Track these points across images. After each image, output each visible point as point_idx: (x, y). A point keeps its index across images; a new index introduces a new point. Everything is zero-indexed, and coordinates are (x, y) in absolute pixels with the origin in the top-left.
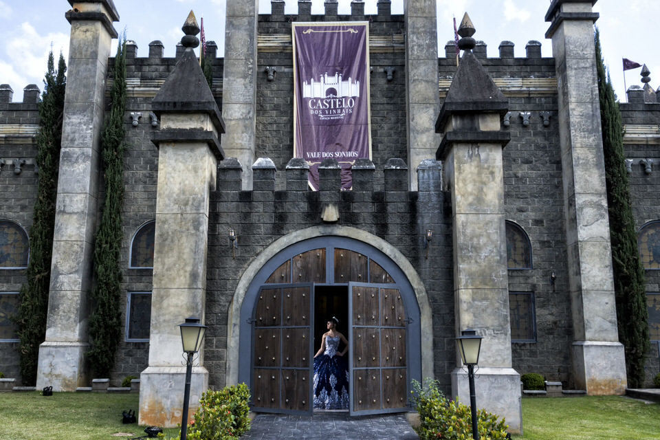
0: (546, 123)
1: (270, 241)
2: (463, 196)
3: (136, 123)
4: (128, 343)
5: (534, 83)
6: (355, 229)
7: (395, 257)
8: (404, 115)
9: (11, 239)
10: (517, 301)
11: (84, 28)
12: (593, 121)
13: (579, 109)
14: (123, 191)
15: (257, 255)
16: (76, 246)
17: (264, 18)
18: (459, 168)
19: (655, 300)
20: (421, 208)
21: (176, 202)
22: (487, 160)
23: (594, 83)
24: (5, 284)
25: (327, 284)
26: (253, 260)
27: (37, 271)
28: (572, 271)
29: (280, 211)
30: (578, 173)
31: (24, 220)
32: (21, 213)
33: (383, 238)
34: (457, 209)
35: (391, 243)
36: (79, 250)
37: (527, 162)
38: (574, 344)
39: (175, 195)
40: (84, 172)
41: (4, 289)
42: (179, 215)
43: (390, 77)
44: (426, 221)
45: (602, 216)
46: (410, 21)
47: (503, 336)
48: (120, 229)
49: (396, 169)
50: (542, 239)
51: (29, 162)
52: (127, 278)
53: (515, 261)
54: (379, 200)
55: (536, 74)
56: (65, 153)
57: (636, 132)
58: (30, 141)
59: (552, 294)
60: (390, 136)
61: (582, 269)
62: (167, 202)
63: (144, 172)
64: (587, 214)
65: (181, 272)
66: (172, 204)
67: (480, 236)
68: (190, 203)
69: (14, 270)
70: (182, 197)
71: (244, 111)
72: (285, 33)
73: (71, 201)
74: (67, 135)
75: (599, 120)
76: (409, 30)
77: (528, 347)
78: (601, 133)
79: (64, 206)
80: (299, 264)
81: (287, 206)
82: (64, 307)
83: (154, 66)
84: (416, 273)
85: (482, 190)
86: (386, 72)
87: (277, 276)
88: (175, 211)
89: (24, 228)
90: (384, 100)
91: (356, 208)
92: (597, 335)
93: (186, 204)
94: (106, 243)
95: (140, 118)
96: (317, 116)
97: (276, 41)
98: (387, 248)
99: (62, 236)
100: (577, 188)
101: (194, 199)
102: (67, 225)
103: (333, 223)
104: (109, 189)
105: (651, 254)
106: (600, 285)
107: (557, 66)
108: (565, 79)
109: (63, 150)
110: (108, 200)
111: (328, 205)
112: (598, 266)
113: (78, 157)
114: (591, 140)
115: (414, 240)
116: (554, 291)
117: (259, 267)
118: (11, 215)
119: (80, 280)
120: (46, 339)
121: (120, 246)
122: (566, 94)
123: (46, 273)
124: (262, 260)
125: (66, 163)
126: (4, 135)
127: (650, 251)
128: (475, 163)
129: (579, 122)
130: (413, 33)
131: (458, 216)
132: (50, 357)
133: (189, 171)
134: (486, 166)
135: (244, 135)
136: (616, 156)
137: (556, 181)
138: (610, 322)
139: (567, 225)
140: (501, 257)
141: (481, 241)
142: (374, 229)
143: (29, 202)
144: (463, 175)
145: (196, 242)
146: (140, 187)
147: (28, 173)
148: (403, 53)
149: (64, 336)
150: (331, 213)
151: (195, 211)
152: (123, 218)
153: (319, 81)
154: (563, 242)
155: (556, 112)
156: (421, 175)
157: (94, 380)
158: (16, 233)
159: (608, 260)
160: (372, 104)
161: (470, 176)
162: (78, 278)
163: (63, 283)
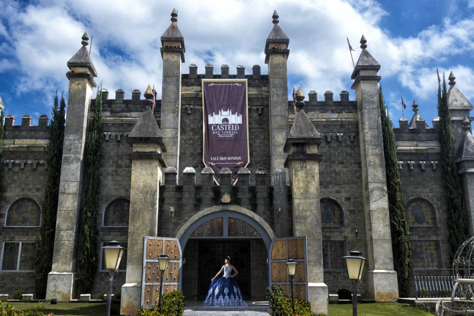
0: (352, 140)
1: (193, 213)
2: (298, 189)
3: (107, 138)
4: (101, 273)
5: (345, 116)
6: (239, 207)
7: (261, 222)
8: (269, 135)
9: (30, 208)
10: (336, 246)
11: (77, 82)
12: (378, 139)
13: (370, 133)
14: (99, 180)
15: (186, 221)
16: (71, 213)
17: (185, 76)
18: (296, 174)
19: (416, 245)
20: (275, 195)
21: (141, 192)
22: (310, 170)
23: (378, 117)
24: (26, 237)
25: (224, 237)
26: (183, 224)
27: (47, 228)
28: (367, 228)
29: (198, 197)
30: (370, 170)
31: (38, 198)
32: (36, 193)
33: (255, 212)
34: (294, 196)
35: (259, 215)
36: (73, 216)
37: (341, 163)
38: (369, 272)
39: (141, 188)
40: (76, 169)
41: (25, 239)
42: (143, 200)
43: (260, 112)
44: (278, 202)
45: (384, 196)
46: (271, 80)
47: (319, 266)
48: (98, 203)
49: (262, 174)
50: (350, 209)
51: (41, 162)
52: (101, 233)
53: (334, 222)
54: (253, 190)
55: (346, 111)
56: (65, 157)
57: (405, 146)
58: (42, 149)
59: (356, 242)
60: (261, 147)
61: (373, 227)
62: (137, 192)
63: (112, 168)
64: (376, 194)
65: (144, 231)
66: (139, 194)
67: (306, 211)
68: (149, 193)
69: (31, 228)
70: (145, 189)
71: (174, 133)
72: (197, 86)
73: (69, 186)
74: (66, 146)
75: (382, 139)
76: (271, 85)
77: (342, 274)
78: (383, 147)
79: (64, 189)
80: (208, 226)
81: (202, 194)
82: (63, 250)
83: (118, 105)
84: (272, 231)
85: (307, 186)
86: (258, 109)
87: (196, 233)
88: (141, 197)
89: (38, 202)
90: (257, 126)
91: (240, 195)
92: (381, 266)
93: (147, 193)
94: (90, 212)
95: (110, 136)
96: (217, 135)
97: (192, 90)
98: (257, 217)
99: (63, 207)
100: (370, 179)
101: (151, 191)
102: (66, 201)
103: (227, 204)
104: (92, 178)
105: (414, 218)
106: (383, 236)
107: (358, 106)
108: (362, 115)
109: (64, 155)
110: (91, 186)
111: (224, 194)
112: (382, 225)
113: (73, 160)
114: (377, 150)
115: (272, 213)
116: (357, 240)
117: (187, 228)
118: (30, 194)
119: (74, 234)
120: (52, 270)
121: (97, 214)
122: (363, 123)
123: (52, 230)
124: (188, 224)
125: (65, 164)
126: (26, 146)
127: (413, 216)
128: (304, 171)
129: (370, 140)
130: (273, 87)
131: (295, 200)
132: (55, 281)
133: (149, 175)
134: (310, 172)
135: (173, 147)
136: (392, 161)
137: (358, 174)
138: (389, 258)
139: (365, 200)
140: (318, 222)
141: (307, 213)
142: (249, 207)
143: (41, 186)
144: (298, 178)
145: (152, 215)
146: (110, 178)
147: (40, 169)
148: (268, 98)
149: (63, 268)
150: (226, 198)
151: (151, 197)
152: (99, 196)
153: (218, 114)
154: (362, 211)
155: (358, 134)
156: (275, 177)
157: (81, 295)
158: (33, 205)
159: (388, 222)
160: (249, 128)
161: (301, 178)
162: (72, 233)
163: (63, 236)
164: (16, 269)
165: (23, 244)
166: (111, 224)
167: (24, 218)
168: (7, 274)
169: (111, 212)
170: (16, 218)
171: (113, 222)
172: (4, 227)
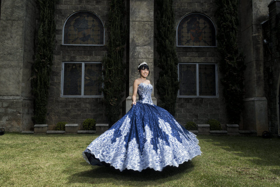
4: (180, 99)
9: (90, 24)
16: (147, 25)
24: (88, 56)
31: (99, 11)
32: (97, 6)
36: (150, 28)
41: (88, 60)
52: (177, 53)
69: (94, 46)
89: (99, 16)
99: (136, 17)
102: (139, 9)
118: (89, 7)
119: (152, 51)
120: (130, 94)
158: (93, 21)
162: (150, 49)
163: (139, 53)
164: (80, 94)
165: (86, 66)
166: (186, 43)
167: (84, 35)
168: (71, 100)
169: (185, 30)
170: (75, 35)
171: (188, 42)
172: (61, 46)
